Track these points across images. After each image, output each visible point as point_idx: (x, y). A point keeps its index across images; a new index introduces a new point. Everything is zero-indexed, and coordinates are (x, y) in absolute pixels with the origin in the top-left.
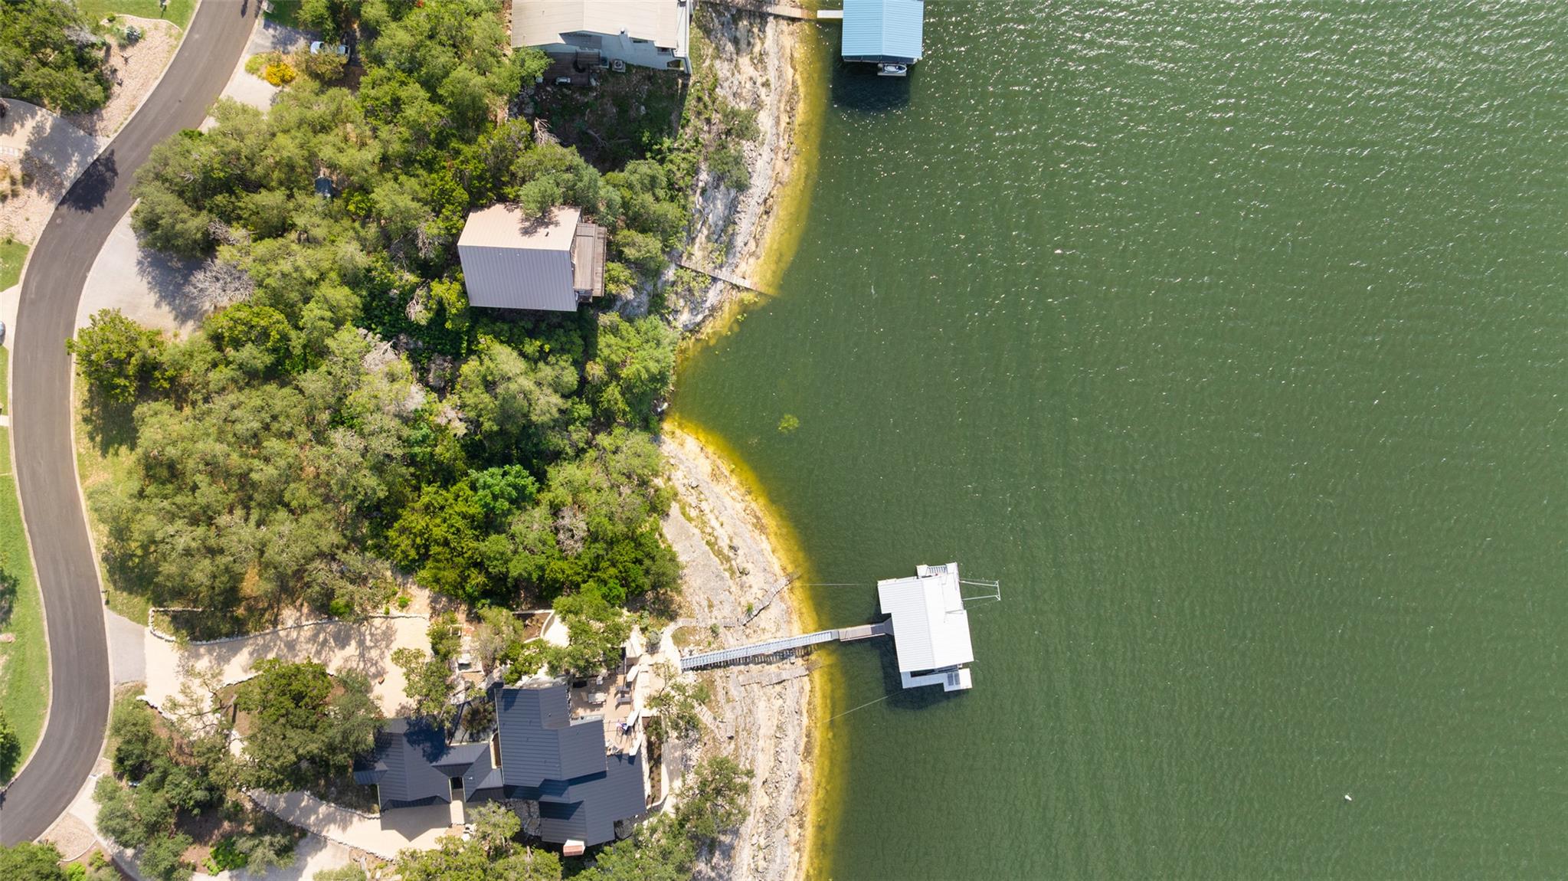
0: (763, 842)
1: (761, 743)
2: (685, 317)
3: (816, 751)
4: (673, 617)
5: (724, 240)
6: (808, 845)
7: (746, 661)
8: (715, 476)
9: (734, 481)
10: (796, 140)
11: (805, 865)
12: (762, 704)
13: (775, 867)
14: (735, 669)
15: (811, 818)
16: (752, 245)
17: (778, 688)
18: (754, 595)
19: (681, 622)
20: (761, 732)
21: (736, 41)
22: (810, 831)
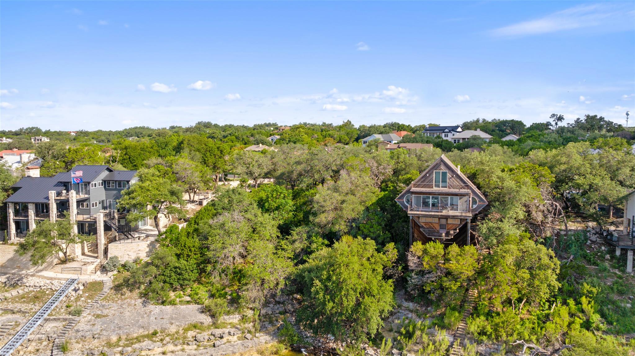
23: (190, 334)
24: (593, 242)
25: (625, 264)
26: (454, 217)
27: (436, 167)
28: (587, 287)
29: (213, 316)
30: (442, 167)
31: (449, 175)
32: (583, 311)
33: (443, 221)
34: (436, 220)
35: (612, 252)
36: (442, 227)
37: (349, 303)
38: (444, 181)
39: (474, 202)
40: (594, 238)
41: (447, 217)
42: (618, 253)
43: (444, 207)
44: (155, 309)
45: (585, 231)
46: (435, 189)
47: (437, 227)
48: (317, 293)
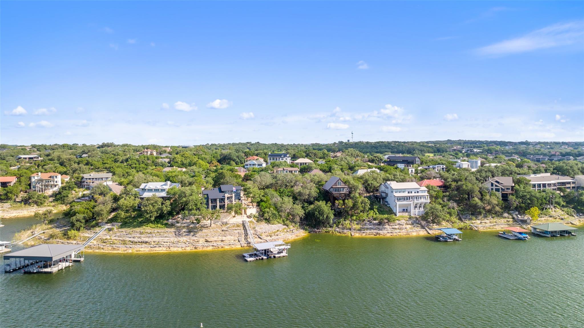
1: (220, 237)
2: (338, 229)
3: (216, 250)
4: (257, 221)
5: (362, 229)
6: (184, 251)
7: (246, 234)
11: (177, 251)
12: (232, 237)
13: (178, 245)
14: (243, 231)
15: (193, 251)
16: (364, 234)
17: (237, 241)
18: (264, 237)
19: (255, 222)
20: (224, 237)
21: (412, 224)
22: (189, 251)
23: (285, 230)
24: (373, 198)
25: (380, 202)
26: (343, 193)
27: (338, 180)
28: (375, 207)
29: (287, 226)
30: (340, 180)
31: (341, 183)
32: (375, 212)
33: (340, 195)
34: (338, 195)
35: (377, 200)
36: (340, 196)
37: (325, 216)
38: (340, 184)
39: (348, 189)
40: (373, 197)
41: (341, 194)
42: (378, 200)
43: (341, 191)
44: (270, 225)
45: (370, 195)
46: (338, 187)
47: (339, 197)
48: (317, 215)
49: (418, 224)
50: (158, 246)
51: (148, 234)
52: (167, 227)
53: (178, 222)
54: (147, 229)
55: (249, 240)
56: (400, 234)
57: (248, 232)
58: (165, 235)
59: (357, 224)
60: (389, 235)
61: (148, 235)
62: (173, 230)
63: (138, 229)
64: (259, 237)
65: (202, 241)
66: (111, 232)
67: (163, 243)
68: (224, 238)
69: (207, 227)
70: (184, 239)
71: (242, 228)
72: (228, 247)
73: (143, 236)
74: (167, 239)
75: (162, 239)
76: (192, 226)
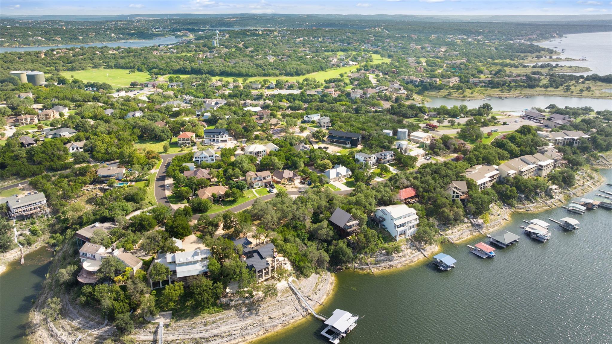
0: (255, 325)
1: (280, 311)
2: (356, 265)
3: (286, 327)
4: (297, 279)
5: (377, 263)
6: (259, 338)
7: (298, 299)
8: (331, 283)
9: (333, 287)
10: (406, 266)
11: (254, 340)
12: (289, 307)
13: (250, 331)
14: (294, 296)
15: (268, 335)
16: (381, 269)
17: (295, 310)
18: (312, 297)
19: (297, 281)
20: (283, 309)
21: (410, 248)
22: (264, 336)
23: (320, 280)
25: (379, 226)
29: (319, 273)
32: (380, 241)
35: (374, 223)
42: (376, 223)
49: (413, 246)
50: (232, 338)
51: (213, 323)
52: (225, 310)
53: (232, 301)
54: (206, 317)
55: (304, 305)
56: (406, 262)
57: (299, 295)
58: (230, 321)
59: (371, 257)
60: (399, 266)
61: (214, 325)
62: (232, 312)
63: (198, 319)
64: (309, 299)
65: (266, 319)
66: (170, 328)
67: (235, 333)
68: (284, 311)
69: (262, 300)
70: (249, 321)
71: (291, 293)
72: (293, 321)
73: (208, 327)
74: (234, 325)
75: (229, 326)
76: (247, 302)
